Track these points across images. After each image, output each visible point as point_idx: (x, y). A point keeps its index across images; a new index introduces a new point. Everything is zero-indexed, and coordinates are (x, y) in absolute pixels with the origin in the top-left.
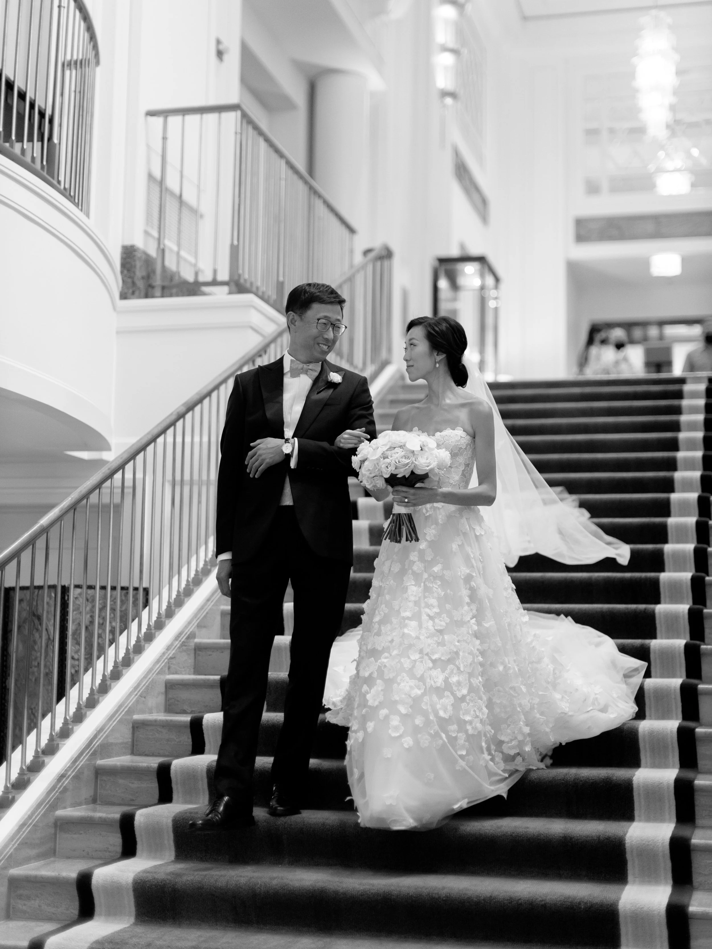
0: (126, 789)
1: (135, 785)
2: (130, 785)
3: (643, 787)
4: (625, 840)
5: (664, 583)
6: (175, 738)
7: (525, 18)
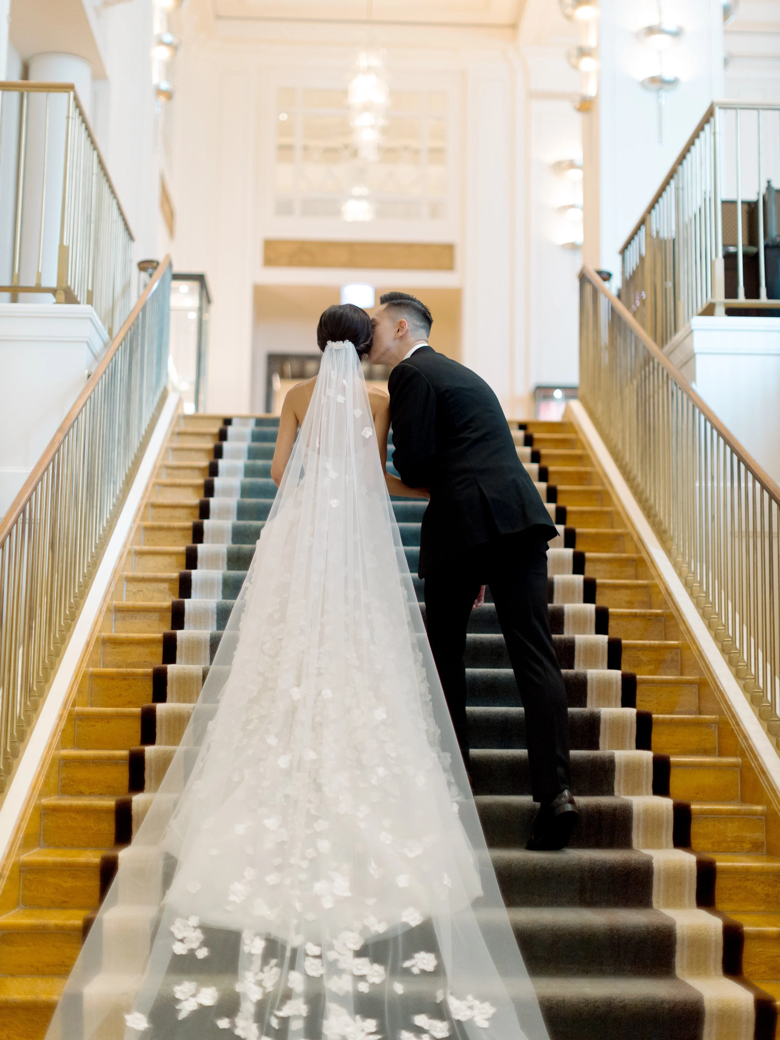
0: (57, 889)
1: (68, 883)
2: (62, 883)
3: (664, 870)
4: (675, 930)
5: (580, 646)
6: (93, 826)
7: (219, 17)
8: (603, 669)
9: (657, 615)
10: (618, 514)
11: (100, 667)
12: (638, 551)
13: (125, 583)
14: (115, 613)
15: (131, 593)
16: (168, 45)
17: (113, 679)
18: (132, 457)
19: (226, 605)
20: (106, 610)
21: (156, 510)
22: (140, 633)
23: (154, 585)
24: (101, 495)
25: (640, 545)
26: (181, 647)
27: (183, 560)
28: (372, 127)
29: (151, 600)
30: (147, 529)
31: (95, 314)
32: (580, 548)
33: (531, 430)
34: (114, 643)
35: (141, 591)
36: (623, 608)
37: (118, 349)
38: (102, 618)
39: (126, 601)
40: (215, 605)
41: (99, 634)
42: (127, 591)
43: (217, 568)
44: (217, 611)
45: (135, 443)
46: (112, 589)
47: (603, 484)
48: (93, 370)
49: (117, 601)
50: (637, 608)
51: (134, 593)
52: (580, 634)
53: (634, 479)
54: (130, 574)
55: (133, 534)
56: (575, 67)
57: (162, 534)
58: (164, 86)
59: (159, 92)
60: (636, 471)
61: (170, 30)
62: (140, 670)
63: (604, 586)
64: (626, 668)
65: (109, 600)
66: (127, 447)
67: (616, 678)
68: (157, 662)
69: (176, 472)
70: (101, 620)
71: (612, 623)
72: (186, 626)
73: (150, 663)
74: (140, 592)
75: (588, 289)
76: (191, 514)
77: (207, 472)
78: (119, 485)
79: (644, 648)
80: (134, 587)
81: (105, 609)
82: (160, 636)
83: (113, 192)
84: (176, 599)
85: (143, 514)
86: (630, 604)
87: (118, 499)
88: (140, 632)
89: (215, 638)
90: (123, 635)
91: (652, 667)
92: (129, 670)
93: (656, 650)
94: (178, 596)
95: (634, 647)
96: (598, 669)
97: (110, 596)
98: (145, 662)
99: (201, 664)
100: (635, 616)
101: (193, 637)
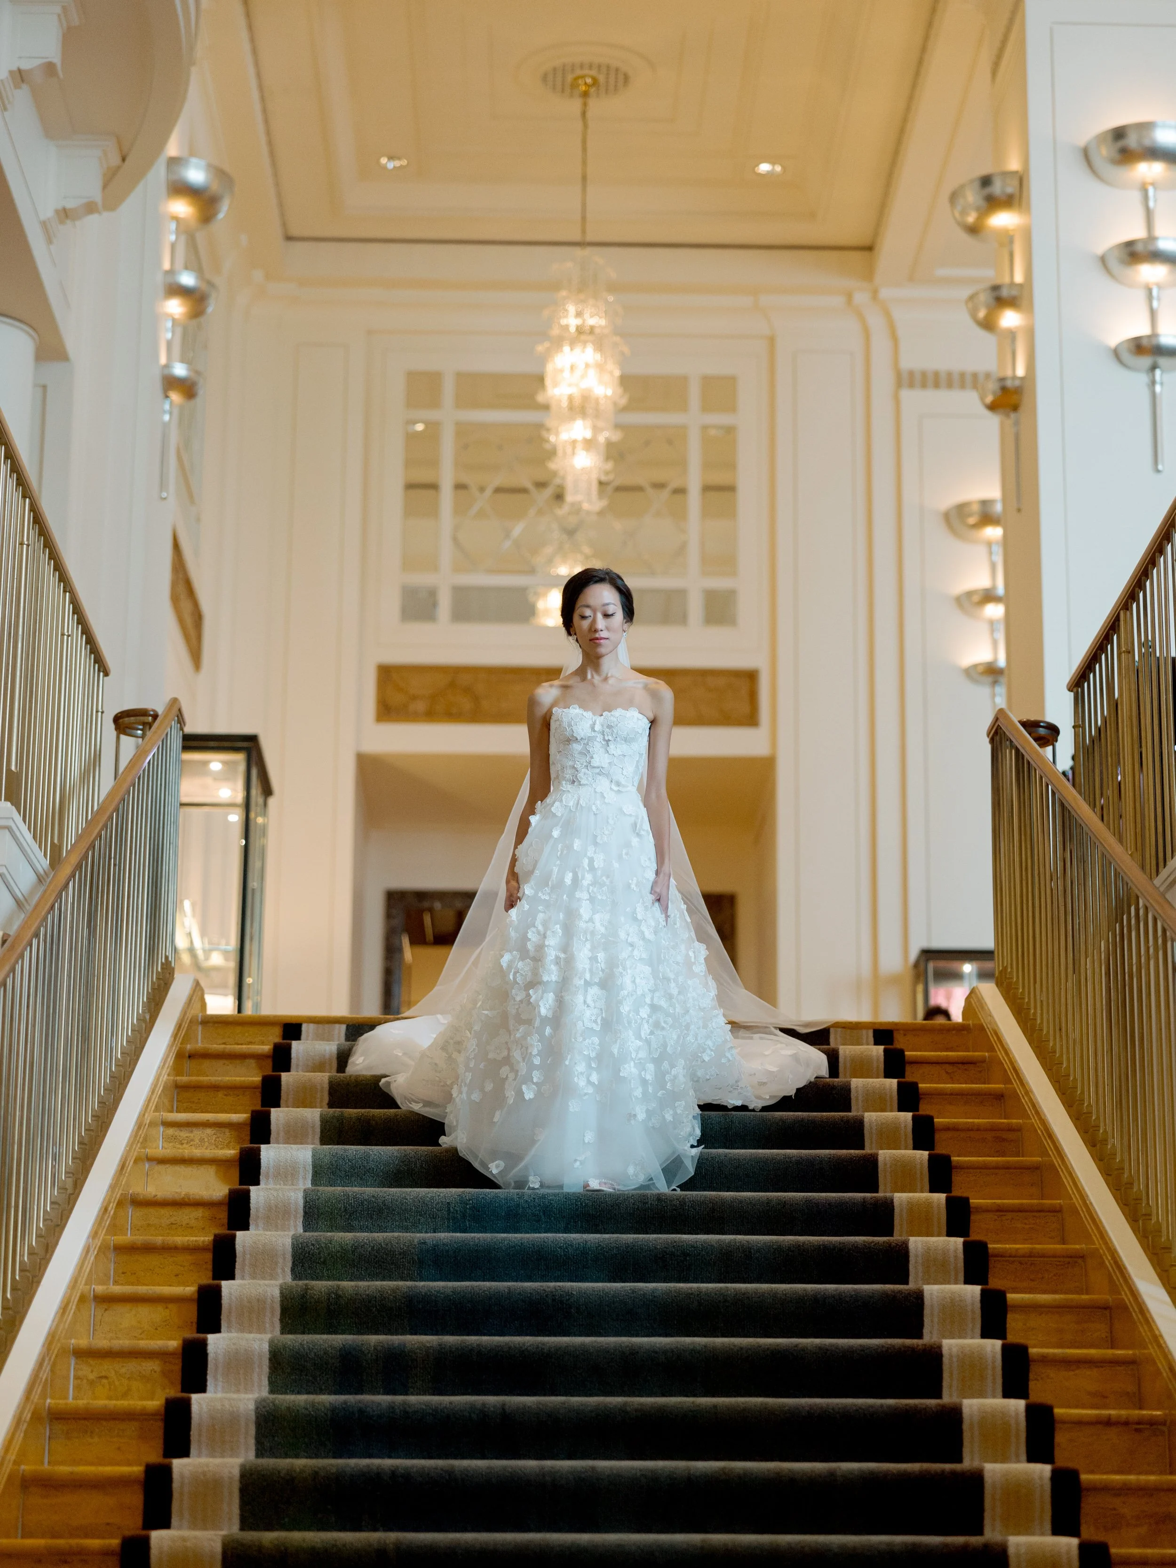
5: (994, 1486)
7: (289, 238)
8: (1043, 1534)
9: (1152, 1423)
10: (1075, 1211)
11: (16, 1538)
12: (1114, 1288)
13: (73, 1361)
14: (50, 1425)
15: (85, 1381)
16: (183, 292)
17: (40, 1561)
18: (94, 1103)
19: (274, 1405)
20: (31, 1418)
21: (141, 1212)
22: (101, 1465)
23: (132, 1366)
24: (26, 1182)
25: (1117, 1277)
26: (181, 1494)
27: (192, 1312)
28: (589, 444)
29: (125, 1395)
30: (119, 1249)
31: (19, 819)
32: (995, 1282)
33: (900, 1042)
34: (45, 1486)
35: (106, 1377)
36: (1083, 1407)
37: (66, 886)
38: (22, 1435)
39: (75, 1398)
40: (252, 1406)
41: (16, 1467)
42: (76, 1378)
43: (261, 1330)
44: (257, 1418)
45: (102, 1077)
46: (44, 1375)
47: (1044, 1153)
48: (12, 931)
49: (52, 1398)
50: (1114, 1408)
51: (91, 1383)
52: (995, 1462)
53: (1105, 1141)
54: (83, 1342)
55: (91, 1258)
56: (988, 325)
57: (154, 1260)
58: (180, 370)
59: (171, 383)
60: (1108, 1125)
61: (194, 264)
62: (95, 1543)
63: (1045, 1360)
64: (1089, 1532)
65: (37, 1397)
66: (82, 1085)
67: (1068, 1552)
68: (132, 1524)
69: (184, 1134)
70: (21, 1439)
71: (1061, 1438)
72: (193, 1450)
73: (119, 1528)
74: (104, 1381)
75: (1009, 758)
76: (213, 1219)
77: (246, 1134)
78: (67, 1162)
79: (1125, 1490)
80: (89, 1371)
81: (27, 1416)
82: (137, 1470)
83: (63, 578)
84: (174, 1392)
85: (115, 1217)
86: (1100, 1399)
87: (62, 1189)
88: (101, 1462)
89: (251, 1475)
90: (64, 1469)
91: (1143, 1530)
92: (74, 1542)
93: (1152, 1495)
94: (179, 1387)
95: (1105, 1489)
96: (1033, 1534)
97: (40, 1387)
98: (108, 1524)
99: (221, 1530)
100: (1108, 1423)
101: (204, 1473)
